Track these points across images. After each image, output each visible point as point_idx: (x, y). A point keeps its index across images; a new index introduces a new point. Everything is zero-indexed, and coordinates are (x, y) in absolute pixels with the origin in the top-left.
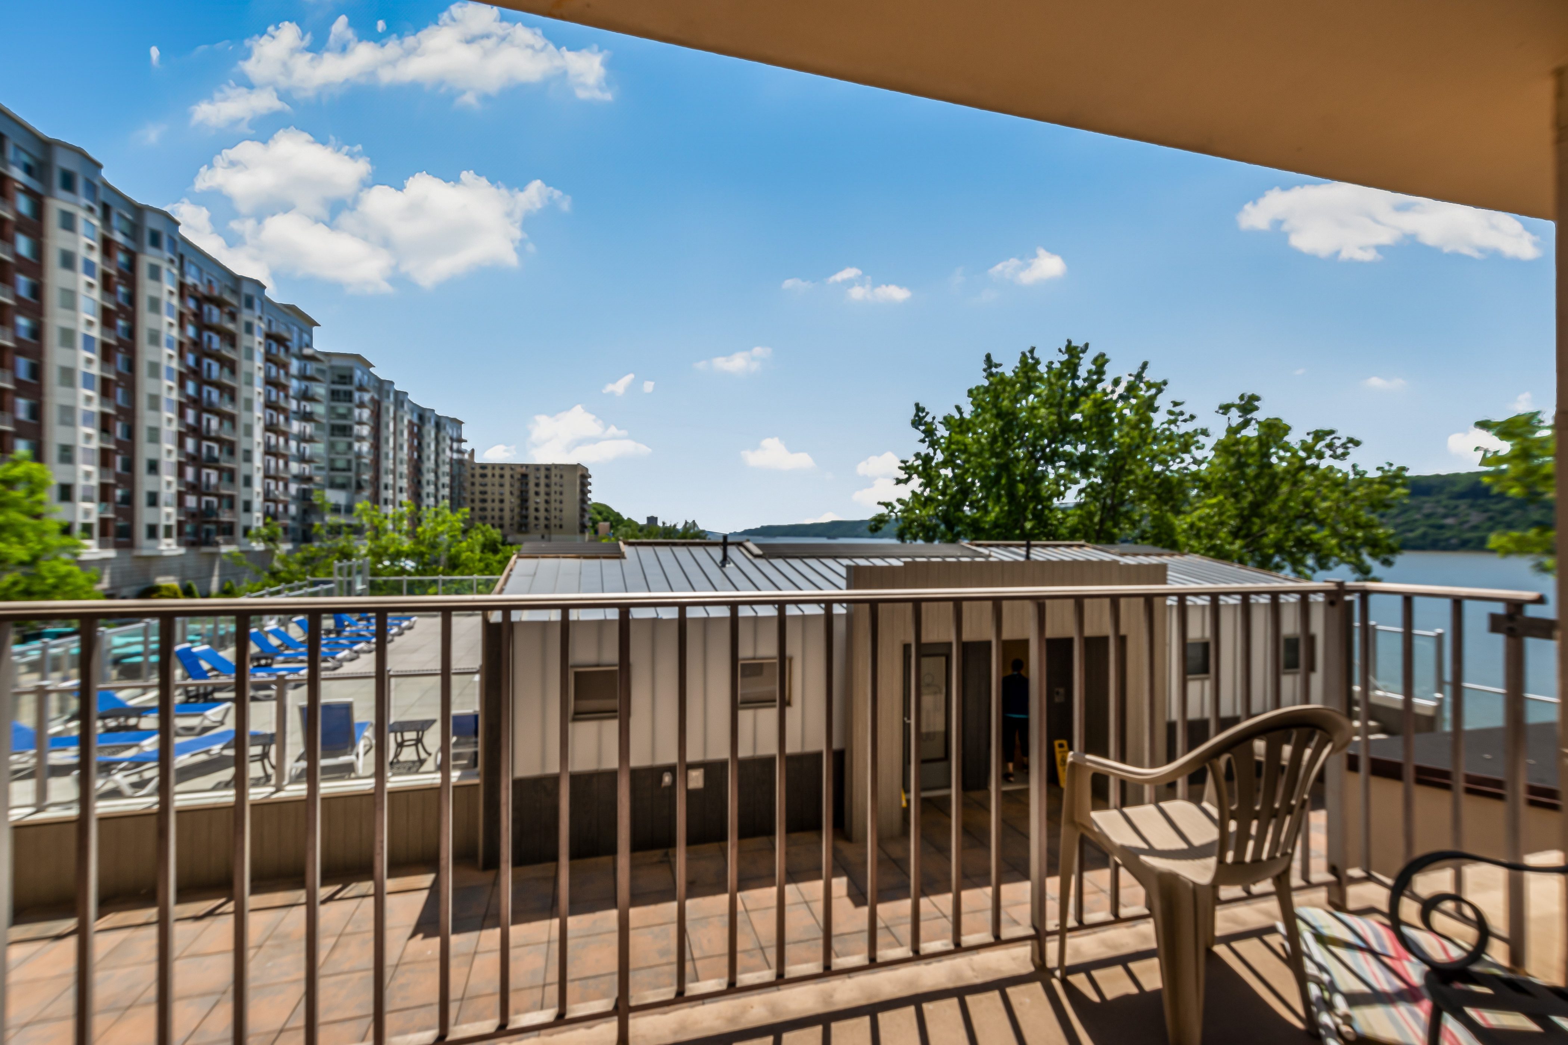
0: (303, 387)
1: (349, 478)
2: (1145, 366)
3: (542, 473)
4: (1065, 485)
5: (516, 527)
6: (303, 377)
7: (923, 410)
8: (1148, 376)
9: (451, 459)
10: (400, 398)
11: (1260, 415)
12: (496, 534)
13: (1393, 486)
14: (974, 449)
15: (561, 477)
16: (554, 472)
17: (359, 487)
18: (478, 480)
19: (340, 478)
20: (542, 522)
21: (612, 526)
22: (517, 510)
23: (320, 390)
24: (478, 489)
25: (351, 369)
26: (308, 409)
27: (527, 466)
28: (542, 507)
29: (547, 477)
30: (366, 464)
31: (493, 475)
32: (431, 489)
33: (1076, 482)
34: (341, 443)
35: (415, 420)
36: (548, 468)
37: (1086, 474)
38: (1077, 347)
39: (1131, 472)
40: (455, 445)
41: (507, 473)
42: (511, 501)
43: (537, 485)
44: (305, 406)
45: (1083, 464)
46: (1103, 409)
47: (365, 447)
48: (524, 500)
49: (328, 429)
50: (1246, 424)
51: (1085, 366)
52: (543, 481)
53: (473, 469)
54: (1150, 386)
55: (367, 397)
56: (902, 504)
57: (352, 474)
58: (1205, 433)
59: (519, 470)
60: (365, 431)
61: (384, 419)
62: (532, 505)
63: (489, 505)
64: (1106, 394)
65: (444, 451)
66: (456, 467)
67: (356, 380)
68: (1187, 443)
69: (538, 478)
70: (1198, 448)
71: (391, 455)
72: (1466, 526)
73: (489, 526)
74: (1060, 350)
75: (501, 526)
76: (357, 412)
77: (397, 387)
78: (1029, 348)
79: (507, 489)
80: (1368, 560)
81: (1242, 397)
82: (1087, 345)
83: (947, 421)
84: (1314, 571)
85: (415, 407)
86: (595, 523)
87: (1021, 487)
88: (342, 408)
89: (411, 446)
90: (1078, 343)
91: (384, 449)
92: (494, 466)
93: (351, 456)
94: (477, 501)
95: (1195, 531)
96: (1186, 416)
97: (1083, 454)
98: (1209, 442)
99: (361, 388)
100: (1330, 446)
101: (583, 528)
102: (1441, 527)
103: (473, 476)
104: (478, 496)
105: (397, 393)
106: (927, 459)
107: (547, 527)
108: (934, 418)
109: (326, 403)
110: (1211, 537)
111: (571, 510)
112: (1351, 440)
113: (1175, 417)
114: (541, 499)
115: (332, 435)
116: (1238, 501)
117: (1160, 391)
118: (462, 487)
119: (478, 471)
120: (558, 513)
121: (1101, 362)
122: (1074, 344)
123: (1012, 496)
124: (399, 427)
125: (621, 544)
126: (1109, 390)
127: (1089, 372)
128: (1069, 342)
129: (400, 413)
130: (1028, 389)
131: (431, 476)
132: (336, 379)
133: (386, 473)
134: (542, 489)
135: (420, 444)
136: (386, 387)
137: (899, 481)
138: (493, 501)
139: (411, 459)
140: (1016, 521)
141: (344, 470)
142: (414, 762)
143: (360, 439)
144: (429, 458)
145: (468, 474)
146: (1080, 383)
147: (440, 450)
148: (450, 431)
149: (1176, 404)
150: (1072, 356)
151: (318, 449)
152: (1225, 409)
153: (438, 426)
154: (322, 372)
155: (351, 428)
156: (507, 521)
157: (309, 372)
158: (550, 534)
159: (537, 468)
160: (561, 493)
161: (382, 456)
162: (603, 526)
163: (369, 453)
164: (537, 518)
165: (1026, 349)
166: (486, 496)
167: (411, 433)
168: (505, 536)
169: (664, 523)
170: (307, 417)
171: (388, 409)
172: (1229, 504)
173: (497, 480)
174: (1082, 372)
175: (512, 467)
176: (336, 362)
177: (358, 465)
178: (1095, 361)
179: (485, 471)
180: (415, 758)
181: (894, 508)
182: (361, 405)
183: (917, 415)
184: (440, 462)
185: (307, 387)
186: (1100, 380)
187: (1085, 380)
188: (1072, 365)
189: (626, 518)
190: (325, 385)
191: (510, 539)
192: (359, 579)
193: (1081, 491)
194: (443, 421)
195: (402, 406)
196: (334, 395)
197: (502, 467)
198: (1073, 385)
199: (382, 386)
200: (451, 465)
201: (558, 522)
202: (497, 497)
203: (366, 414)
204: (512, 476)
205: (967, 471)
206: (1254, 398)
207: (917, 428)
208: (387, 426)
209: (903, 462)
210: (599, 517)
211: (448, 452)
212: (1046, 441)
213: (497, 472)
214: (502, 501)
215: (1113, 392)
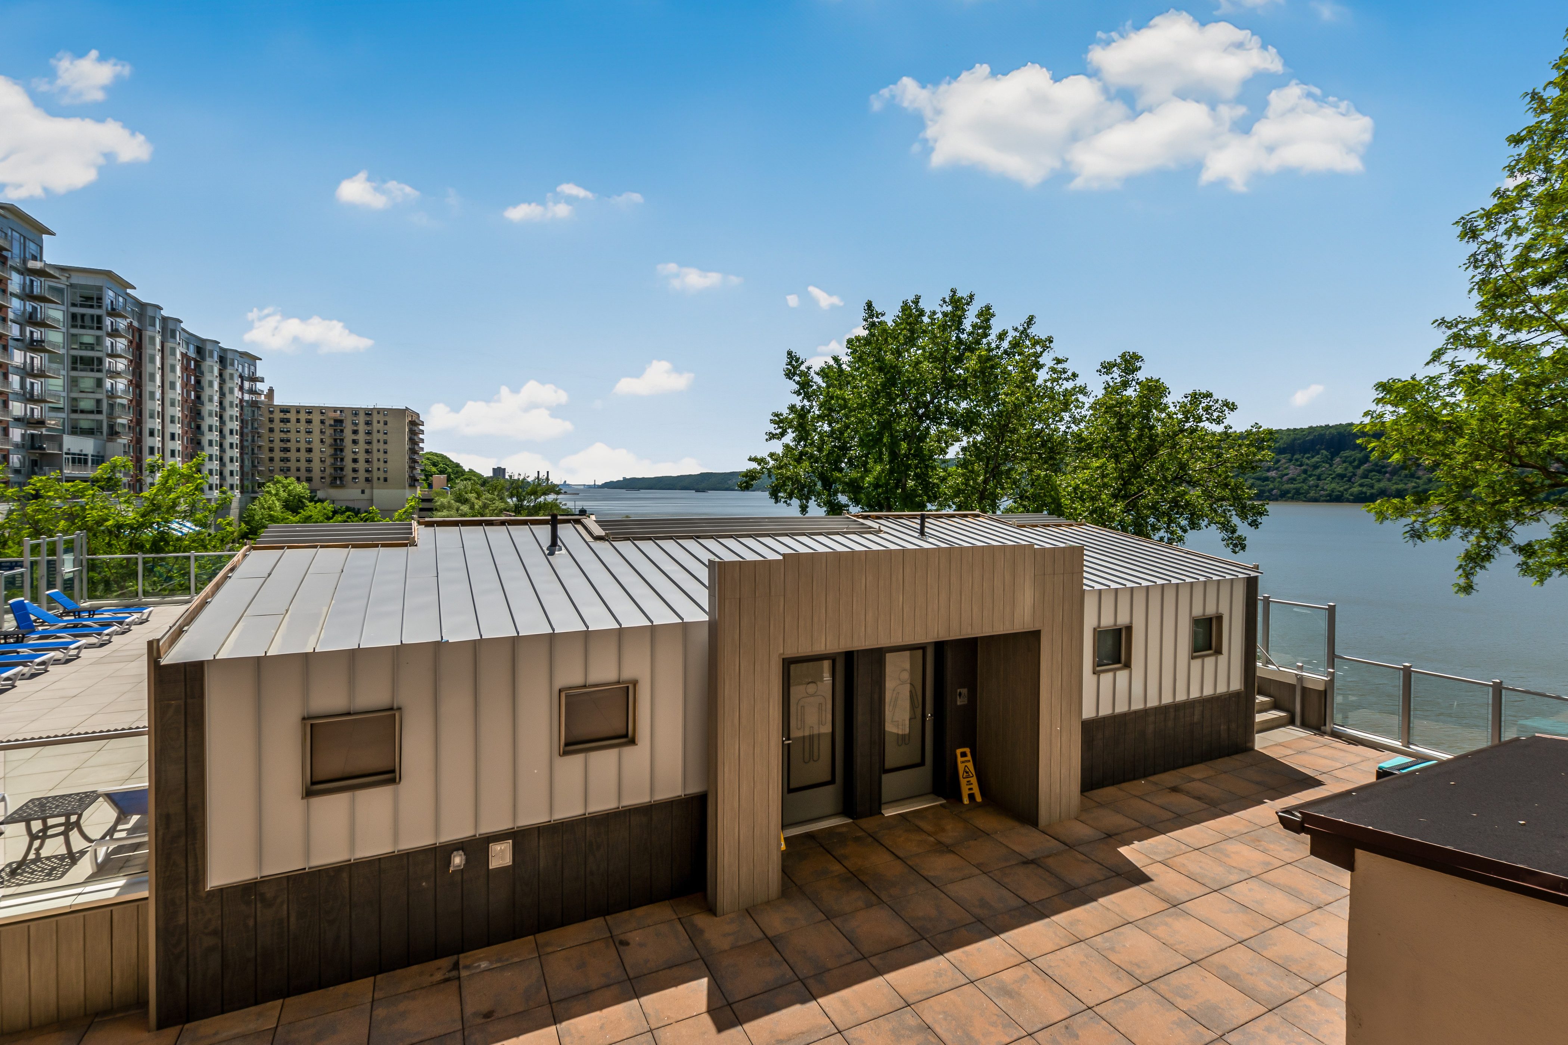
0: (29, 309)
1: (100, 422)
2: (1030, 321)
3: (362, 419)
4: (946, 443)
5: (328, 480)
6: (28, 295)
7: (797, 360)
8: (1033, 331)
9: (241, 400)
10: (170, 327)
11: (1141, 376)
12: (301, 488)
13: (1260, 449)
14: (853, 403)
15: (386, 423)
16: (376, 417)
17: (113, 433)
18: (277, 425)
19: (85, 422)
20: (362, 474)
21: (449, 479)
22: (329, 461)
23: (56, 313)
24: (277, 436)
25: (100, 289)
26: (37, 336)
27: (342, 410)
28: (362, 457)
29: (367, 423)
30: (123, 406)
31: (298, 421)
32: (215, 436)
33: (958, 440)
34: (87, 380)
35: (192, 353)
36: (368, 413)
37: (968, 431)
38: (962, 298)
39: (1014, 431)
40: (247, 385)
41: (316, 418)
42: (321, 451)
43: (355, 432)
44: (32, 333)
45: (968, 422)
46: (988, 364)
47: (121, 384)
48: (338, 448)
49: (67, 361)
50: (1125, 384)
51: (970, 320)
52: (362, 428)
53: (271, 412)
54: (1036, 343)
55: (122, 324)
56: (776, 460)
57: (103, 417)
58: (1083, 391)
59: (332, 414)
60: (121, 365)
61: (147, 351)
62: (348, 456)
63: (293, 455)
64: (991, 350)
65: (231, 391)
66: (248, 411)
67: (107, 302)
68: (1066, 402)
69: (356, 424)
70: (1077, 407)
71: (158, 395)
72: (1285, 478)
73: (292, 479)
74: (945, 302)
75: (309, 480)
76: (108, 341)
77: (164, 313)
78: (912, 298)
79: (316, 437)
80: (1235, 520)
81: (1123, 356)
82: (971, 297)
83: (824, 373)
84: (1185, 531)
85: (191, 338)
86: (428, 475)
87: (904, 445)
88: (88, 337)
89: (185, 385)
90: (962, 293)
91: (148, 387)
92: (298, 410)
93: (102, 396)
94: (277, 450)
95: (1078, 494)
96: (1070, 373)
97: (968, 411)
98: (1088, 401)
99: (114, 313)
100: (1207, 409)
101: (413, 482)
102: (1266, 479)
103: (271, 421)
104: (277, 445)
105: (165, 320)
106: (802, 414)
107: (367, 480)
108: (809, 368)
109: (64, 330)
110: (1093, 499)
111: (398, 461)
112: (1226, 404)
113: (1058, 374)
114: (361, 448)
115: (74, 369)
116: (1117, 461)
117: (1045, 348)
118: (256, 433)
119: (278, 416)
120: (381, 465)
121: (986, 314)
122: (959, 294)
123: (894, 455)
124: (169, 361)
125: (414, 524)
126: (993, 345)
127: (974, 326)
128: (954, 292)
129: (169, 345)
130: (911, 341)
131: (215, 421)
132: (78, 300)
133: (152, 416)
134: (361, 437)
135: (198, 382)
136: (150, 312)
137: (772, 436)
138: (298, 450)
139: (185, 401)
140: (899, 481)
141: (92, 412)
142: (62, 858)
143: (114, 374)
144: (211, 400)
145: (264, 419)
146: (964, 336)
147: (227, 390)
148: (239, 368)
149: (1059, 361)
150: (956, 308)
151: (56, 384)
152: (1107, 368)
153: (222, 360)
154: (59, 291)
155: (100, 361)
156: (316, 474)
157: (37, 291)
158: (372, 488)
159: (355, 412)
160: (385, 443)
161: (146, 395)
162: (439, 480)
163: (126, 391)
164: (355, 470)
165: (911, 298)
166: (288, 445)
167: (185, 369)
168: (313, 491)
169: (511, 477)
170: (35, 346)
171: (152, 339)
172: (1111, 465)
173: (302, 426)
174: (967, 325)
175: (322, 411)
176: (76, 279)
177: (112, 406)
178: (980, 315)
179: (288, 416)
180: (63, 850)
181: (767, 463)
182: (115, 333)
183: (790, 363)
184: (226, 404)
185: (35, 309)
186: (986, 335)
187: (969, 334)
188: (955, 318)
189: (467, 470)
190: (64, 308)
191: (320, 494)
192: (68, 558)
193: (964, 449)
194: (230, 356)
195: (173, 336)
196: (75, 320)
197: (309, 411)
198: (958, 337)
199: (144, 311)
200: (242, 408)
201: (382, 475)
202: (303, 446)
203: (121, 344)
204: (322, 422)
205: (847, 427)
206: (1136, 357)
207: (790, 379)
208: (152, 360)
209: (777, 415)
210: (434, 469)
211: (237, 393)
212: (929, 398)
213: (303, 417)
214: (310, 450)
215: (998, 347)
